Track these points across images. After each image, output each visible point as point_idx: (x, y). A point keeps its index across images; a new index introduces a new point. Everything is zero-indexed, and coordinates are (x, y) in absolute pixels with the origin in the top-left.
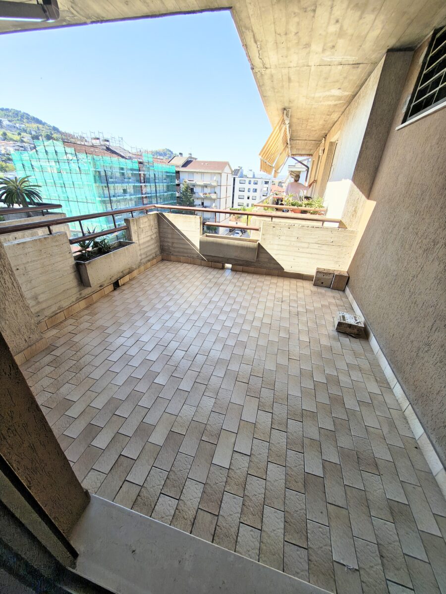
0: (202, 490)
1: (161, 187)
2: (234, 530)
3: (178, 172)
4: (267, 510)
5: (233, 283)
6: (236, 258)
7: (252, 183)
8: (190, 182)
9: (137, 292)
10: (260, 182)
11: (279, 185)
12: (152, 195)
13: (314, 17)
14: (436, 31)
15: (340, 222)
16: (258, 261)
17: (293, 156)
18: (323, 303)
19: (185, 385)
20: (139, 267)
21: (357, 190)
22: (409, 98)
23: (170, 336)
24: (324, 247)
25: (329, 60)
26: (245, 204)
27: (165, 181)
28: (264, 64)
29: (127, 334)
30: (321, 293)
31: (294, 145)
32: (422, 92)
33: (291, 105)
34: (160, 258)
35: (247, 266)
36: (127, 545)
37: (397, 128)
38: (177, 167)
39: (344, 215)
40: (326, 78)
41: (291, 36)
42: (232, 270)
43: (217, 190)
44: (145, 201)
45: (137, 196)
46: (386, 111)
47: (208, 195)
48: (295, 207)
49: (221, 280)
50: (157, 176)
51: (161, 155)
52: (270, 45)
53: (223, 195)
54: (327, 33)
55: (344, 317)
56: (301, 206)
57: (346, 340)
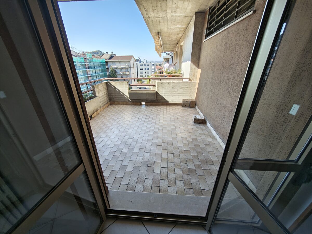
0: (152, 181)
1: (98, 70)
2: (166, 189)
3: (107, 62)
4: (177, 181)
5: (147, 110)
6: (147, 99)
7: (146, 65)
8: (114, 67)
9: (102, 119)
10: (150, 64)
11: (159, 66)
12: (94, 75)
13: (167, 2)
14: (210, 8)
15: (189, 79)
16: (157, 99)
17: (165, 52)
18: (187, 113)
19: (136, 150)
20: (100, 108)
21: (193, 65)
22: (206, 30)
23: (124, 134)
24: (184, 90)
25: (174, 15)
26: (144, 76)
27: (100, 67)
28: (148, 16)
29: (104, 136)
30: (186, 110)
31: (165, 47)
32: (210, 28)
33: (161, 31)
34: (109, 103)
35: (152, 102)
36: (128, 201)
37: (204, 41)
38: (106, 59)
39: (190, 76)
40: (174, 21)
41: (159, 7)
42: (145, 105)
43: (129, 70)
44: (90, 78)
45: (85, 76)
46: (199, 35)
47: (124, 73)
48: (170, 74)
49: (141, 110)
50: (95, 65)
51: (95, 54)
52: (151, 10)
53: (132, 72)
54: (172, 7)
55: (196, 116)
56: (172, 74)
57: (198, 125)
